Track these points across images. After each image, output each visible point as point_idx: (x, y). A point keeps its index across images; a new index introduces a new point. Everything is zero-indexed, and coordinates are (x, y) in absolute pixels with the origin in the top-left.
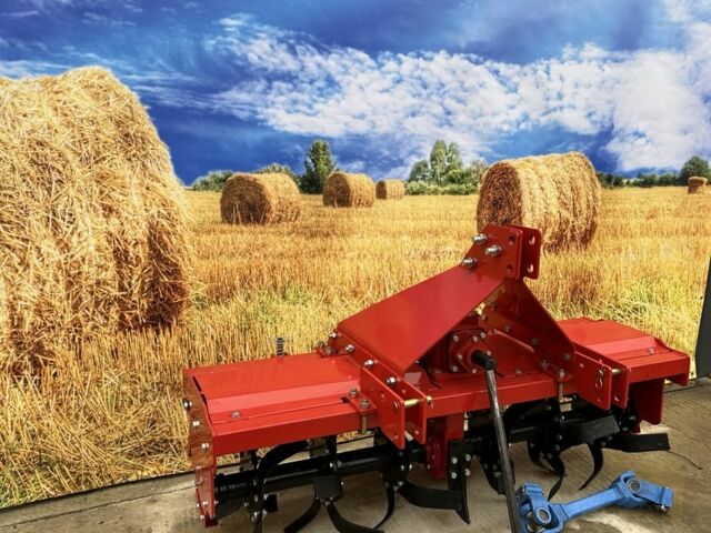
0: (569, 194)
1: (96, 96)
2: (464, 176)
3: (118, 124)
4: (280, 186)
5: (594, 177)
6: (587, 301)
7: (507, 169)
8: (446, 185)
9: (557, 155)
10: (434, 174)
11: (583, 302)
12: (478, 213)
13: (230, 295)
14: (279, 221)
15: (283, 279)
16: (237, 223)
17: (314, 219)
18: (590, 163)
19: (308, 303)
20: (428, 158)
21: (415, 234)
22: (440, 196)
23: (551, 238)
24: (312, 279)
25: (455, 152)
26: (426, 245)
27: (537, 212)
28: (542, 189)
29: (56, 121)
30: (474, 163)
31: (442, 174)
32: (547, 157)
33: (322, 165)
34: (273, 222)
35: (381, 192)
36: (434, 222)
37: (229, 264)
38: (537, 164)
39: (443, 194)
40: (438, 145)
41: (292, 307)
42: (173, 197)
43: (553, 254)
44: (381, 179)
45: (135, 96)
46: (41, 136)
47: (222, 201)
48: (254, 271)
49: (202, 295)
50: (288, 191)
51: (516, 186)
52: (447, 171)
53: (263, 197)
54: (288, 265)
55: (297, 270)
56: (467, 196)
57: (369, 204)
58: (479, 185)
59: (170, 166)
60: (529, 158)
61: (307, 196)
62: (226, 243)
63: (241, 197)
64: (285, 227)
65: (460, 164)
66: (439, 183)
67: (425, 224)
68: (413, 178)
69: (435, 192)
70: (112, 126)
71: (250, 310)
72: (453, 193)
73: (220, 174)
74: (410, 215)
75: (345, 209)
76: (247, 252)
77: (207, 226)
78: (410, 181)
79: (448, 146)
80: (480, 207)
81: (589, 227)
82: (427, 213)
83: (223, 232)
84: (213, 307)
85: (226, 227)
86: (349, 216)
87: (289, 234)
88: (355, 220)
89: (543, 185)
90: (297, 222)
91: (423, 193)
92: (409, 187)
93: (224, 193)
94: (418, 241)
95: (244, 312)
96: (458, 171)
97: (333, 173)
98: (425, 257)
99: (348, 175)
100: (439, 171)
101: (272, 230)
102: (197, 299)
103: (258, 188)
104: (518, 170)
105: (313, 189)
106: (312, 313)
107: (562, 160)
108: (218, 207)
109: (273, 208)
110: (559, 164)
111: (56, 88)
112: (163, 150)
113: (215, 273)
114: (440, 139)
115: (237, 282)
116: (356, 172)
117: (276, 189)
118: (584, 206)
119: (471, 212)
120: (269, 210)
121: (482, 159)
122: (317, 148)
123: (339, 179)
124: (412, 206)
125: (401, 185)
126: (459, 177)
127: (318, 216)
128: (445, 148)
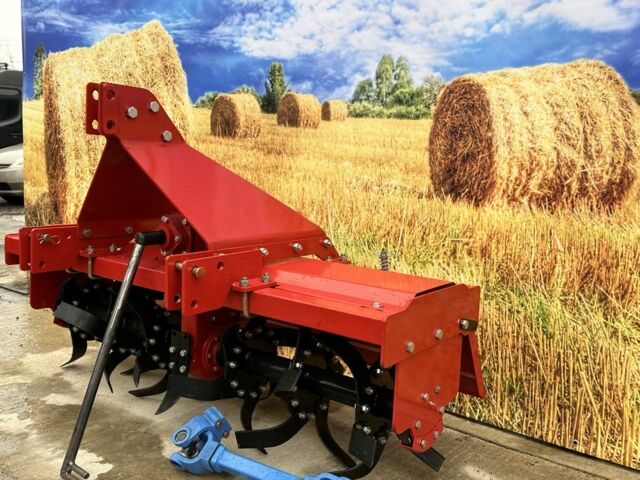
0: (577, 123)
1: (153, 41)
2: (415, 97)
3: (162, 59)
4: (247, 106)
6: (614, 300)
7: (471, 86)
8: (392, 107)
9: (556, 66)
10: (379, 94)
11: (603, 299)
12: (431, 142)
14: (245, 136)
16: (219, 135)
17: (270, 136)
18: (619, 76)
20: (373, 76)
21: (357, 161)
22: (385, 120)
23: (541, 187)
25: (404, 68)
26: (369, 175)
27: (516, 146)
28: (526, 114)
29: (137, 59)
30: (427, 81)
31: (388, 94)
32: (537, 68)
33: (277, 86)
34: (240, 137)
35: (326, 114)
36: (378, 150)
38: (518, 79)
39: (389, 117)
40: (385, 60)
42: (186, 113)
43: (546, 212)
44: (326, 100)
45: (171, 39)
46: (131, 70)
47: (212, 116)
50: (253, 110)
51: (484, 109)
52: (393, 91)
53: (234, 114)
56: (416, 121)
57: (315, 126)
58: (433, 108)
59: (186, 89)
60: (505, 70)
61: (266, 115)
63: (222, 114)
64: (249, 142)
65: (409, 82)
66: (384, 104)
67: (367, 151)
68: (356, 99)
69: (380, 115)
70: (159, 61)
72: (401, 116)
73: (211, 94)
74: (352, 140)
75: (294, 129)
77: (203, 136)
78: (353, 102)
79: (395, 61)
80: (434, 135)
82: (370, 138)
83: (211, 142)
85: (212, 138)
86: (297, 137)
87: (252, 149)
88: (303, 141)
89: (529, 110)
90: (259, 139)
91: (367, 115)
92: (352, 108)
93: (213, 110)
94: (360, 169)
96: (407, 90)
97: (285, 93)
98: (367, 188)
99: (297, 95)
100: (385, 90)
101: (240, 144)
103: (231, 106)
104: (487, 88)
105: (270, 109)
107: (563, 73)
108: (209, 121)
109: (241, 125)
110: (558, 79)
111: (138, 38)
112: (183, 77)
114: (387, 53)
116: (304, 92)
117: (244, 108)
118: (606, 144)
119: (420, 141)
120: (238, 126)
121: (437, 75)
122: (274, 69)
123: (291, 99)
124: (355, 129)
125: (345, 106)
126: (408, 97)
127: (274, 134)
128: (392, 63)
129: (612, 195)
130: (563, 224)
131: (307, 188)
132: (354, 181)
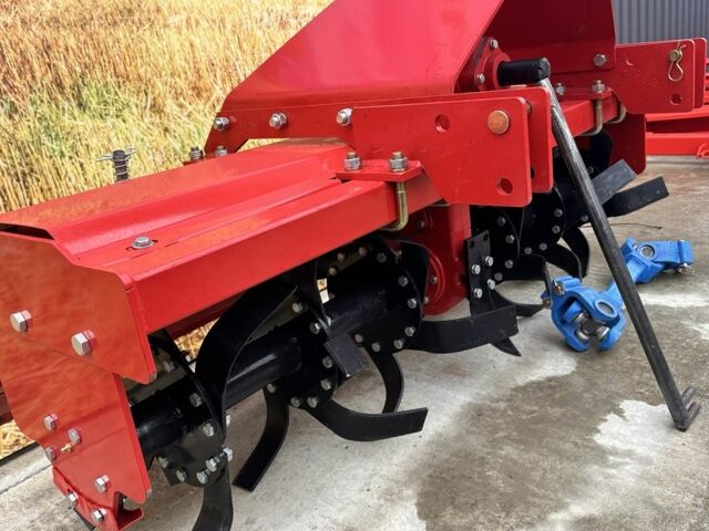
15: (71, 71)
19: (126, 113)
24: (121, 68)
26: (281, 3)
41: (99, 123)
48: (11, 55)
54: (72, 42)
55: (92, 53)
71: (23, 134)
95: (12, 140)
106: (136, 132)
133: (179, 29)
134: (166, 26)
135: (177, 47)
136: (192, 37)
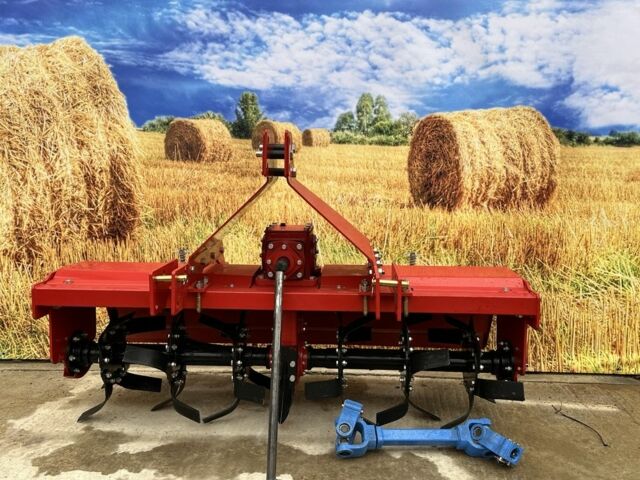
0: (518, 149)
1: (74, 58)
2: (393, 129)
3: (89, 79)
4: (214, 131)
5: (550, 132)
6: (547, 266)
7: (441, 121)
8: (373, 135)
9: (502, 110)
10: (360, 125)
11: (541, 266)
12: (410, 164)
13: (172, 219)
14: (213, 160)
15: (217, 211)
16: (178, 159)
17: (244, 160)
18: (544, 118)
19: (240, 234)
20: (354, 110)
21: (341, 180)
22: (367, 146)
23: (496, 194)
25: (383, 105)
26: (354, 192)
27: (477, 165)
28: (483, 143)
29: (47, 77)
30: (403, 116)
31: (369, 125)
32: (489, 110)
33: (250, 114)
34: (208, 161)
35: (307, 139)
36: (362, 170)
37: (171, 193)
38: (475, 117)
39: (370, 144)
40: (364, 97)
42: (128, 136)
43: (500, 211)
44: (307, 128)
45: (102, 58)
46: (37, 87)
47: (166, 141)
48: (191, 201)
49: (150, 217)
50: (221, 135)
51: (453, 140)
52: (374, 123)
53: (199, 139)
54: (221, 199)
55: (229, 204)
56: (396, 147)
58: (410, 137)
59: (126, 111)
60: (466, 111)
61: (238, 140)
62: (169, 176)
63: (181, 138)
64: (219, 166)
65: (388, 116)
66: (366, 133)
67: (351, 172)
68: (338, 128)
69: (362, 142)
70: (85, 80)
71: (188, 233)
72: (381, 143)
73: (164, 119)
74: (337, 163)
76: (185, 185)
77: (153, 160)
78: (335, 131)
79: (374, 99)
80: (412, 158)
81: (545, 185)
82: (354, 161)
83: (166, 166)
84: (158, 228)
85: (169, 162)
87: (222, 172)
89: (485, 140)
90: (230, 162)
91: (349, 142)
92: (334, 136)
93: (167, 134)
94: (345, 187)
95: (183, 235)
96: (386, 122)
97: (261, 121)
98: (352, 203)
99: (274, 123)
100: (365, 122)
101: (207, 167)
102: (147, 220)
103: (195, 131)
104: (454, 124)
105: (243, 135)
106: (242, 242)
107: (507, 114)
108: (163, 145)
109: (208, 149)
110: (504, 118)
111: (48, 53)
112: (122, 99)
113: (160, 199)
114: (367, 92)
115: (177, 209)
116: (282, 121)
117: (210, 132)
118: (538, 163)
119: (400, 163)
120: (204, 150)
121: (412, 112)
122: (246, 99)
123: (267, 126)
124: (338, 154)
125: (327, 134)
126: (388, 128)
127: (248, 158)
128: (372, 101)
129: (543, 196)
130: (512, 219)
131: (289, 206)
132: (340, 198)
133: (279, 199)
134: (272, 197)
135: (276, 207)
136: (286, 203)
